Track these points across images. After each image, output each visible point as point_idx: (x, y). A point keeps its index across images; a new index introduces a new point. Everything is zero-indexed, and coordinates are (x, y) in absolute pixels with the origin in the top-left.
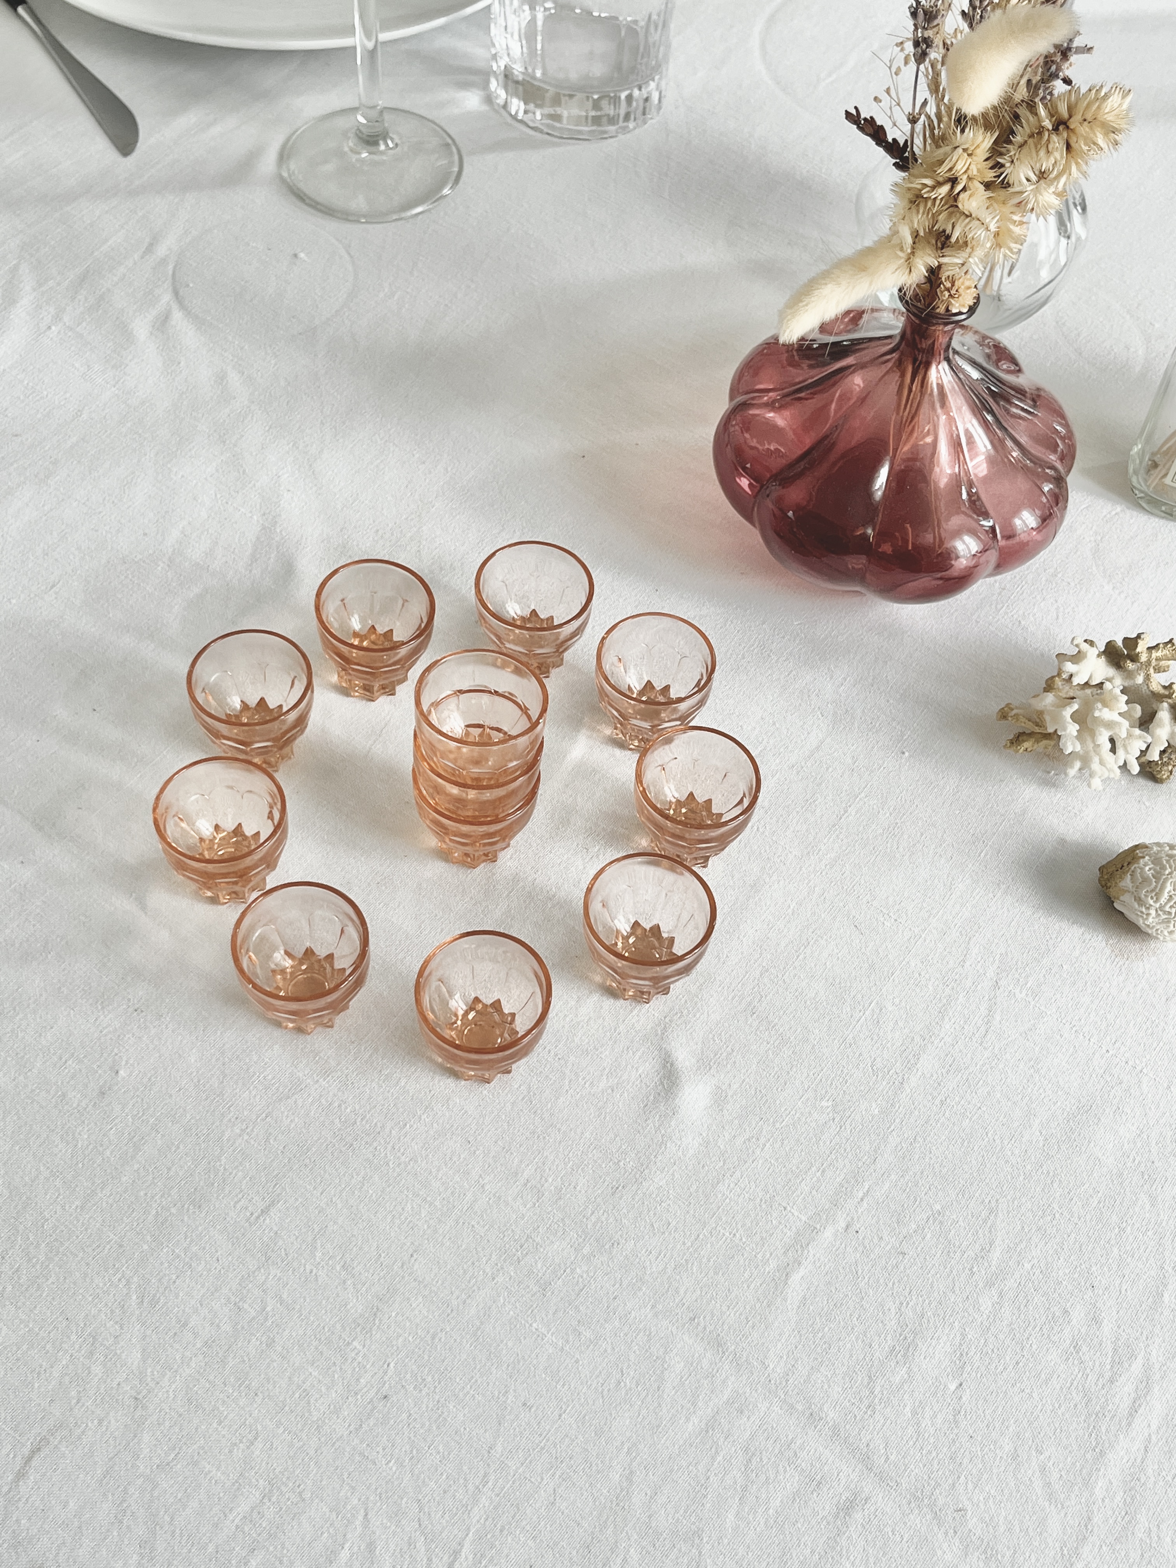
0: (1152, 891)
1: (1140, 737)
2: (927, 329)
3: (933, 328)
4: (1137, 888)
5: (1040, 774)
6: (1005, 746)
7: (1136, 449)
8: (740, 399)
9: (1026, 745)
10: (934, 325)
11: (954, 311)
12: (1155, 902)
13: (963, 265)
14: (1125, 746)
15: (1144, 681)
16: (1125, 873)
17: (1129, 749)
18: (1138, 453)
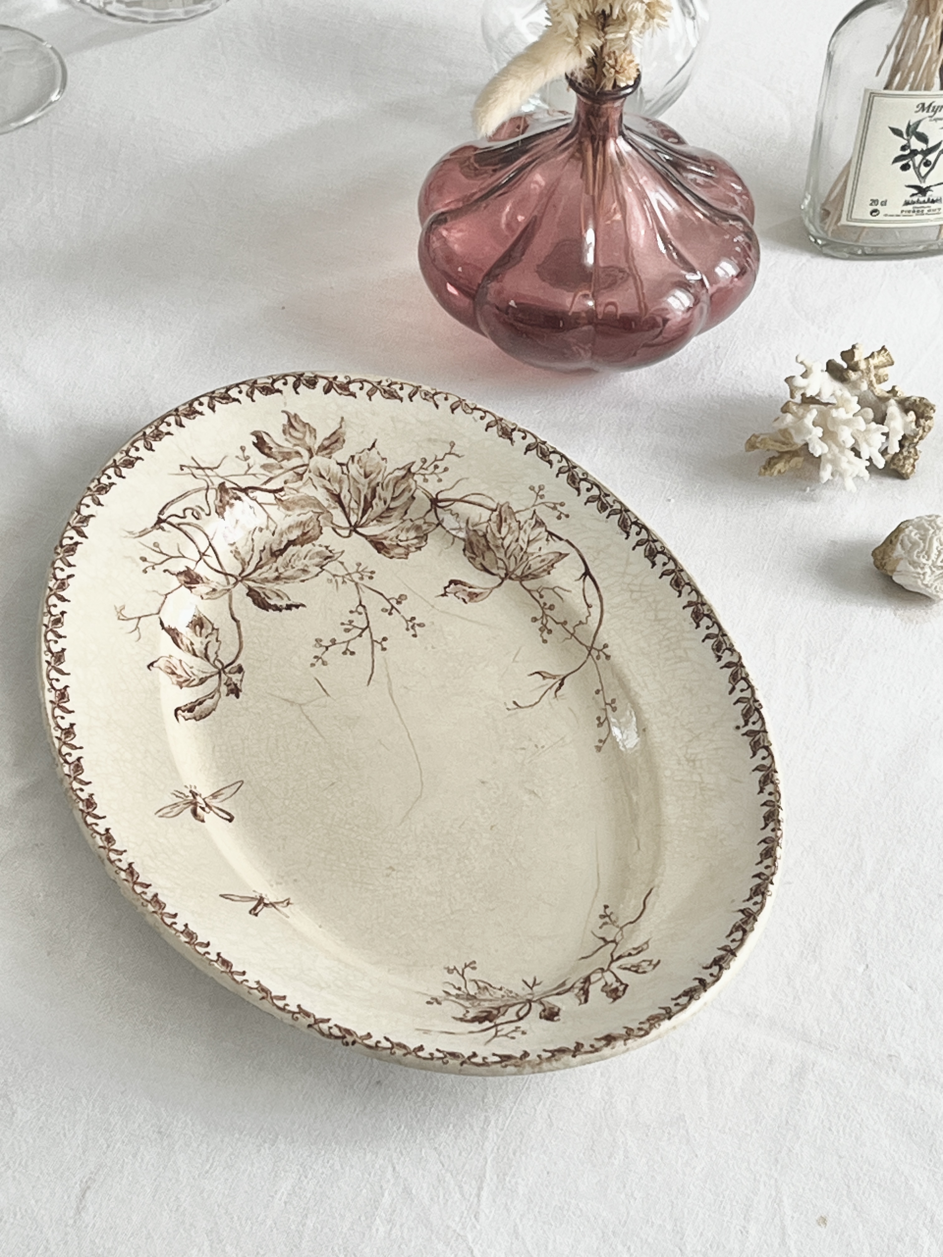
0: (922, 552)
1: (878, 430)
2: (599, 108)
3: (604, 106)
4: (909, 552)
5: (797, 493)
6: (760, 474)
7: (806, 202)
9: (780, 466)
10: (605, 103)
11: (623, 85)
12: (927, 560)
13: (626, 38)
14: (866, 441)
15: (869, 388)
16: (895, 545)
17: (871, 442)
18: (810, 204)
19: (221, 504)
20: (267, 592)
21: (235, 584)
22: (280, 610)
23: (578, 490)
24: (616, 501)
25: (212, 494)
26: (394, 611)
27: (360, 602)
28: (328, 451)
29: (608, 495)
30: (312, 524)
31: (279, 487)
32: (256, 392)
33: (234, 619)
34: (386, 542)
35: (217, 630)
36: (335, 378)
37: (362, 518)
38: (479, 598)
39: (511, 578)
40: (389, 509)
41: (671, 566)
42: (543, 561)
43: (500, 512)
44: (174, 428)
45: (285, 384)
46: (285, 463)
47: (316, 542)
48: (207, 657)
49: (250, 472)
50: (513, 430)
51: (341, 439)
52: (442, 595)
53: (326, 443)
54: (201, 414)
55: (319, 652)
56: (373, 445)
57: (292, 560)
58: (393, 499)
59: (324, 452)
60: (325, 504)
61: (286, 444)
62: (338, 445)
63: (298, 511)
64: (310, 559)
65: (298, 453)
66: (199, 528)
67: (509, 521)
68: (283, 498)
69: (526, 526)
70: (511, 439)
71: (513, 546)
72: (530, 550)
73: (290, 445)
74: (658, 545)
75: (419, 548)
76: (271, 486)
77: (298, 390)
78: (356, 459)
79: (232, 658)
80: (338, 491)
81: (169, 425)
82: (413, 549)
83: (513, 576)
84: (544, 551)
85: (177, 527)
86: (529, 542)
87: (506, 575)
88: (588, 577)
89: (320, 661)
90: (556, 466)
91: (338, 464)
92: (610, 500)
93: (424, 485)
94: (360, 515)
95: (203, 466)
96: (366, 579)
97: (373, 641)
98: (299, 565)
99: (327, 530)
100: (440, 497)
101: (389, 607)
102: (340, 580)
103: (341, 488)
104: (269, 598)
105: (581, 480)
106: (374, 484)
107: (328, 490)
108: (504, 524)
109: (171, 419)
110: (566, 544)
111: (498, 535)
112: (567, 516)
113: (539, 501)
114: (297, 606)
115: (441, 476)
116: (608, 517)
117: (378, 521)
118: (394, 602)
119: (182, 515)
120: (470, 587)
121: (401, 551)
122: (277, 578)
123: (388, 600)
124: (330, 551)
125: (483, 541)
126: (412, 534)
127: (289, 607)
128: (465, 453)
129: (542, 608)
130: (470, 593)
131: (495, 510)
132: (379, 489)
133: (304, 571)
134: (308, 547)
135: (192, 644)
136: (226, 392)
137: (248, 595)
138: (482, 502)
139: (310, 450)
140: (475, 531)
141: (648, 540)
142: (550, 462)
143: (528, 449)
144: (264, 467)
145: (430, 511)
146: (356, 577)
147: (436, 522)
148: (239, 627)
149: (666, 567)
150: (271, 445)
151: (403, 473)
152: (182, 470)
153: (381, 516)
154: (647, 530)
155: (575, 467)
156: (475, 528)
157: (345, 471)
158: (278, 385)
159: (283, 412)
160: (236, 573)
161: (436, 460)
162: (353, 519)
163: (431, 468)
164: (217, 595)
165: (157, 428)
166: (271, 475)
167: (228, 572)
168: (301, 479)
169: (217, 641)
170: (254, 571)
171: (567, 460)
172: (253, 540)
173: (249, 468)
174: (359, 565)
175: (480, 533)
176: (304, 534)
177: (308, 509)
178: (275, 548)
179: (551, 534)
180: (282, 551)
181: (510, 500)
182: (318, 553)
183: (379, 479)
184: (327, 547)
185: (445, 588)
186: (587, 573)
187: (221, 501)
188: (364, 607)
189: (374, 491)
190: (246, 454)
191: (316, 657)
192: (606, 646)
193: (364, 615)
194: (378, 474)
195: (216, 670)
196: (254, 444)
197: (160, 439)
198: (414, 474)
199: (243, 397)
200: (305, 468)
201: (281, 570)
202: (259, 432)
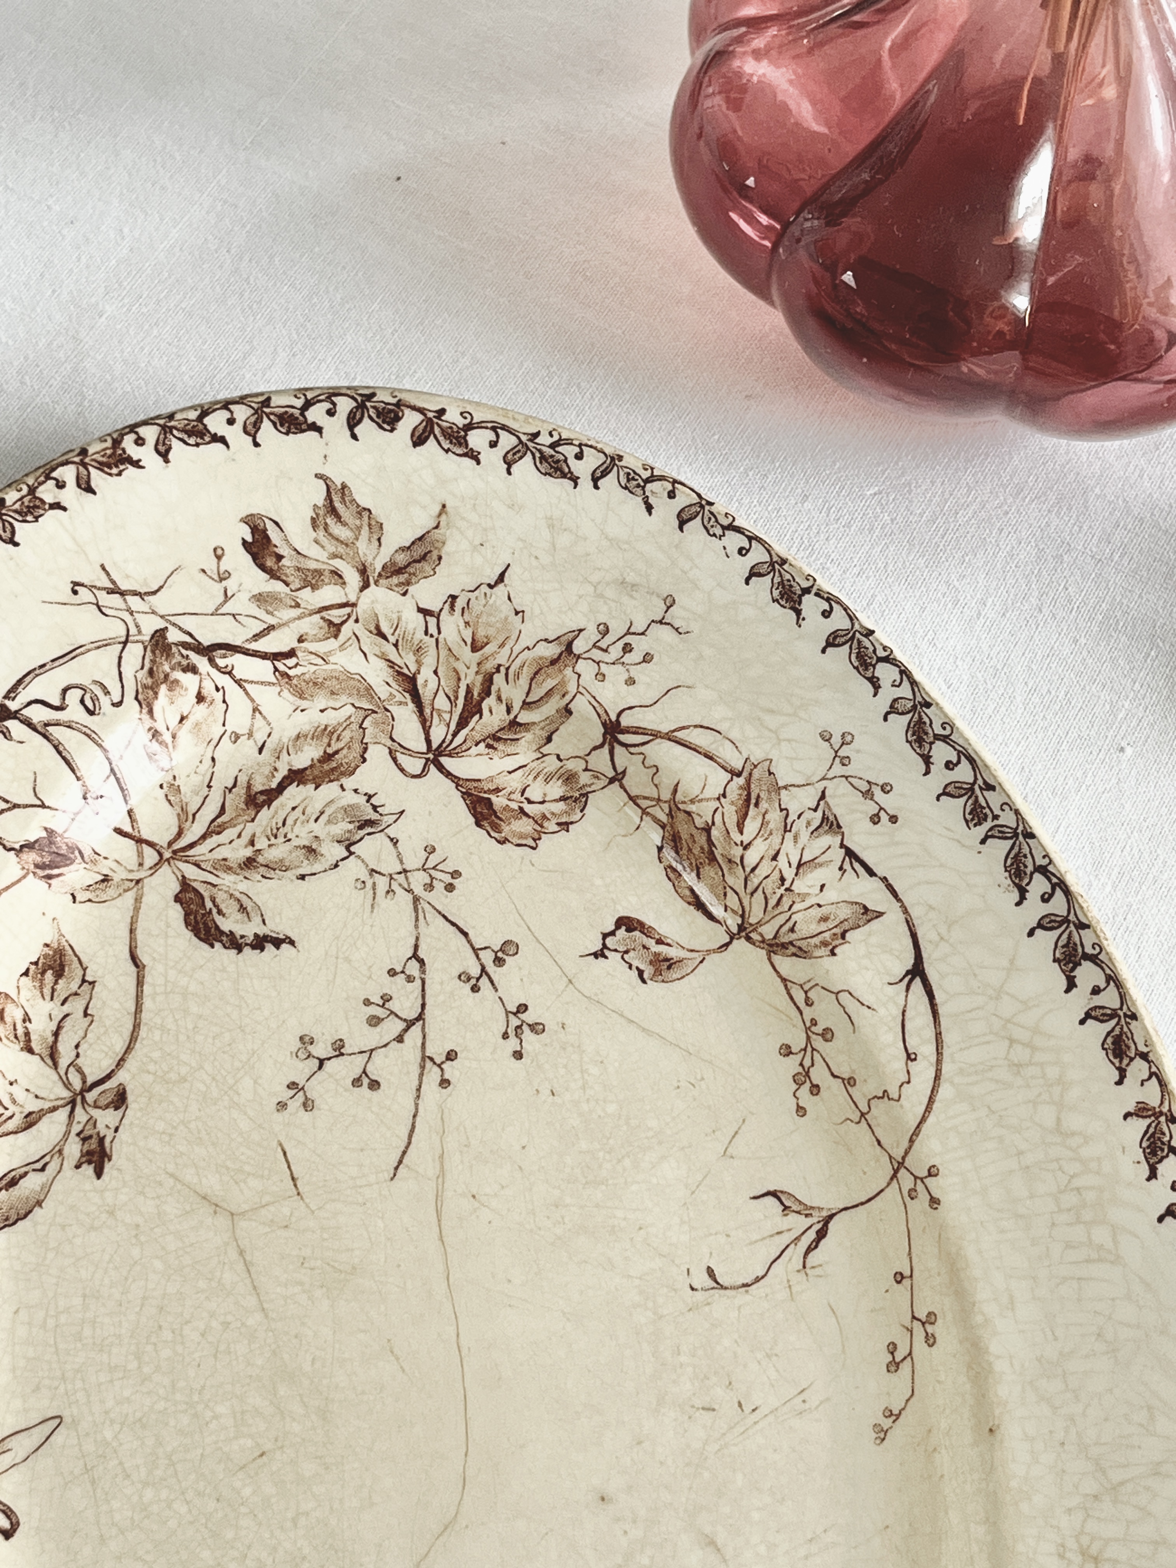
8: (713, 42)
19: (149, 681)
20: (221, 897)
21: (156, 867)
22: (239, 949)
23: (927, 760)
24: (1007, 805)
25: (134, 652)
26: (484, 982)
27: (416, 947)
28: (402, 578)
29: (991, 788)
30: (347, 735)
31: (285, 649)
32: (266, 424)
33: (134, 958)
34: (498, 801)
35: (92, 983)
36: (442, 412)
37: (455, 735)
38: (675, 974)
39: (748, 939)
40: (514, 724)
41: (1109, 999)
42: (824, 919)
43: (748, 781)
44: (71, 495)
45: (331, 413)
46: (306, 595)
47: (349, 782)
48: (53, 1055)
49: (228, 608)
50: (807, 591)
51: (435, 554)
52: (596, 955)
53: (402, 559)
54: (137, 464)
55: (300, 1070)
56: (501, 578)
57: (289, 822)
58: (526, 705)
59: (395, 580)
60: (383, 691)
61: (314, 551)
62: (426, 567)
63: (321, 701)
64: (329, 822)
65: (337, 574)
66: (90, 735)
67: (764, 805)
68: (291, 673)
69: (800, 825)
70: (798, 612)
71: (765, 869)
72: (799, 886)
73: (323, 556)
74: (1088, 937)
75: (565, 826)
76: (270, 644)
77: (357, 430)
78: (460, 603)
79: (107, 1065)
80: (413, 669)
81: (60, 485)
82: (551, 826)
83: (755, 936)
84: (831, 895)
85: (42, 730)
86: (799, 865)
87: (741, 928)
88: (918, 981)
89: (300, 1097)
90: (887, 694)
91: (420, 610)
92: (994, 799)
93: (597, 688)
94: (453, 727)
95: (123, 587)
96: (439, 887)
97: (425, 1059)
98: (302, 834)
99: (377, 754)
100: (625, 721)
101: (475, 971)
102: (382, 883)
103: (419, 663)
104: (220, 912)
105: (937, 737)
106: (489, 666)
107: (391, 664)
108: (752, 811)
109: (68, 474)
110: (882, 886)
111: (736, 837)
112: (893, 819)
113: (838, 769)
114: (277, 943)
115: (635, 672)
116: (983, 842)
117: (489, 746)
118: (487, 957)
119: (56, 702)
120: (659, 942)
121: (524, 826)
122: (249, 863)
123: (475, 951)
124: (375, 808)
125: (702, 840)
126: (556, 789)
127: (259, 943)
128: (695, 627)
129: (807, 1029)
130: (656, 955)
131: (739, 775)
132: (499, 679)
133: (310, 851)
134: (329, 790)
135: (27, 1019)
136: (200, 418)
137: (177, 899)
138: (712, 749)
139: (363, 571)
140: (689, 814)
141: (1066, 920)
142: (875, 683)
143: (832, 641)
144: (260, 599)
145: (601, 746)
146: (418, 880)
147: (611, 774)
148: (140, 983)
149: (1098, 1000)
150: (283, 550)
151: (552, 651)
152: (75, 592)
153: (495, 738)
154: (1067, 892)
155: (928, 705)
156: (692, 808)
157: (433, 630)
158: (316, 414)
159: (318, 476)
160: (162, 838)
161: (628, 633)
162: (438, 734)
163: (616, 651)
164: (111, 892)
165: (32, 491)
166: (272, 621)
167: (145, 836)
168: (336, 637)
169: (86, 1014)
170: (204, 837)
171: (913, 683)
172: (213, 759)
173: (227, 598)
174: (430, 850)
175: (699, 822)
176: (327, 757)
177: (344, 699)
178: (258, 787)
179: (850, 853)
180: (272, 795)
181: (774, 755)
182: (348, 810)
183: (502, 658)
184: (370, 797)
185: (605, 936)
186: (917, 971)
187: (151, 672)
188: (422, 962)
189: (488, 681)
190: (225, 565)
191: (292, 1085)
192: (932, 1172)
193: (418, 982)
194: (502, 645)
195: (66, 1094)
196: (244, 542)
197: (36, 519)
198: (578, 657)
199: (234, 434)
200: (348, 610)
201: (261, 843)
202: (261, 517)
